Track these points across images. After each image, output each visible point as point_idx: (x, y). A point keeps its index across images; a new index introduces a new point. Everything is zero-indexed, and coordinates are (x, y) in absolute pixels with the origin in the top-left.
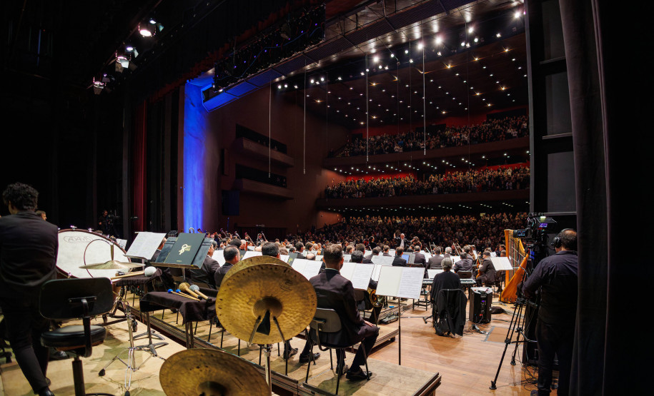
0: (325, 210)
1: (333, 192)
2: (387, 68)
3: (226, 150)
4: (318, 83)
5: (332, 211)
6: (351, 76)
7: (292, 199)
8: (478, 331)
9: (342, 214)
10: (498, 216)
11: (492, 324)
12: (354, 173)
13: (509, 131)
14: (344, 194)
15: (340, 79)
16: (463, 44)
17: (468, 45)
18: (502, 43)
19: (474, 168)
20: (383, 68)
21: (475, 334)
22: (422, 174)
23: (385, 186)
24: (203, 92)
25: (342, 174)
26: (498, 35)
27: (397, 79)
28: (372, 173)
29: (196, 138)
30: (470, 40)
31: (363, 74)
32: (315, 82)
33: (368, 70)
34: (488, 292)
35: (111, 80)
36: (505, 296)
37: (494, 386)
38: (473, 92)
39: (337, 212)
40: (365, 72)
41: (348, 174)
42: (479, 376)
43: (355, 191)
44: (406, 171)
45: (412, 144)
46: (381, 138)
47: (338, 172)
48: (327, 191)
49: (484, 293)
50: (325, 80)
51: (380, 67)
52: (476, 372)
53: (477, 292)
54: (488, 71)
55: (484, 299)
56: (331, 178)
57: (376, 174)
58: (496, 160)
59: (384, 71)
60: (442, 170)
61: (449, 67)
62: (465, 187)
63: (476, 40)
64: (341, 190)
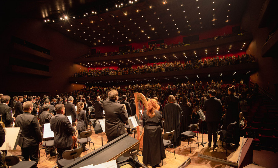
0: (75, 83)
17: (132, 2)
25: (85, 66)
38: (140, 30)
39: (82, 84)
41: (88, 67)
47: (82, 65)
61: (126, 14)
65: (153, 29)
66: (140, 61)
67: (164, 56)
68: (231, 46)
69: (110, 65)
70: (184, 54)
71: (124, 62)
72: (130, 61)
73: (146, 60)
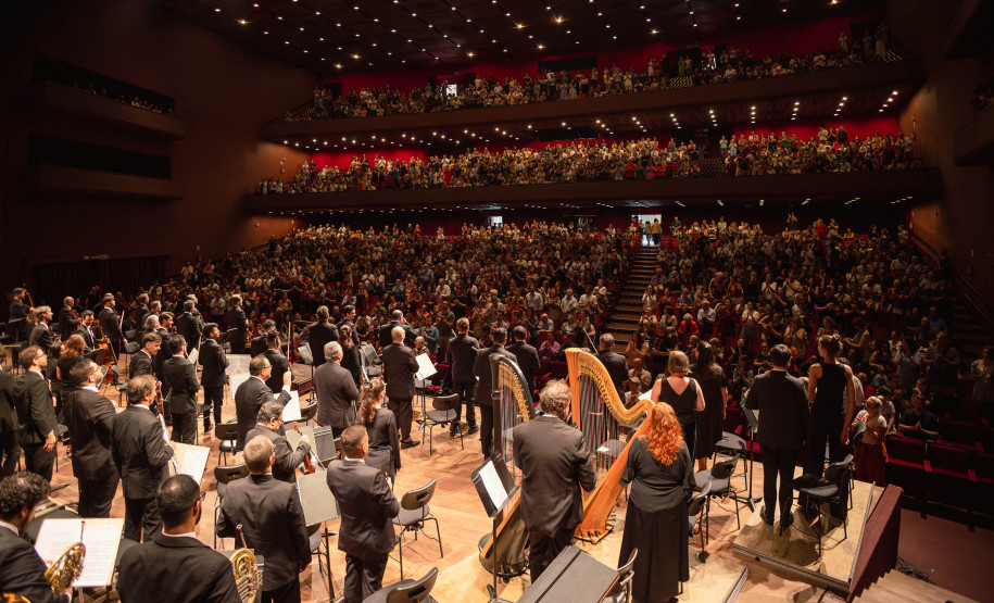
0: (264, 215)
38: (511, 22)
41: (313, 150)
47: (291, 146)
65: (559, 20)
66: (508, 134)
67: (598, 122)
68: (845, 99)
69: (396, 146)
70: (672, 115)
71: (447, 138)
72: (470, 133)
73: (532, 131)
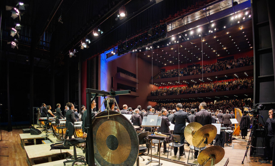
1: (154, 93)
2: (178, 42)
3: (113, 78)
4: (149, 49)
5: (153, 101)
6: (163, 46)
7: (138, 96)
8: (229, 146)
9: (158, 102)
10: (222, 101)
11: (233, 143)
12: (162, 85)
13: (227, 66)
14: (158, 94)
15: (158, 47)
16: (210, 31)
17: (212, 32)
18: (226, 30)
19: (212, 82)
20: (176, 42)
21: (228, 147)
22: (190, 85)
23: (175, 90)
24: (106, 54)
25: (157, 86)
26: (225, 27)
27: (181, 46)
28: (169, 85)
29: (104, 73)
30: (213, 29)
31: (168, 45)
32: (148, 49)
33: (170, 43)
34: (231, 132)
35: (76, 52)
36: (235, 133)
37: (243, 163)
38: (212, 50)
39: (155, 101)
40: (169, 44)
41: (159, 85)
42: (236, 160)
43: (163, 93)
44: (184, 84)
45: (186, 73)
46: (173, 70)
48: (151, 93)
49: (230, 132)
50: (153, 47)
51: (175, 42)
52: (234, 159)
53: (227, 132)
54: (219, 42)
55: (230, 134)
56: (153, 87)
57: (171, 85)
58: (221, 78)
59: (177, 43)
60: (199, 83)
61: (203, 41)
62: (209, 90)
63: (215, 29)
64: (157, 92)
65: (225, 48)
